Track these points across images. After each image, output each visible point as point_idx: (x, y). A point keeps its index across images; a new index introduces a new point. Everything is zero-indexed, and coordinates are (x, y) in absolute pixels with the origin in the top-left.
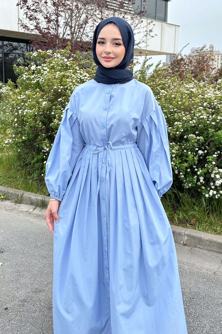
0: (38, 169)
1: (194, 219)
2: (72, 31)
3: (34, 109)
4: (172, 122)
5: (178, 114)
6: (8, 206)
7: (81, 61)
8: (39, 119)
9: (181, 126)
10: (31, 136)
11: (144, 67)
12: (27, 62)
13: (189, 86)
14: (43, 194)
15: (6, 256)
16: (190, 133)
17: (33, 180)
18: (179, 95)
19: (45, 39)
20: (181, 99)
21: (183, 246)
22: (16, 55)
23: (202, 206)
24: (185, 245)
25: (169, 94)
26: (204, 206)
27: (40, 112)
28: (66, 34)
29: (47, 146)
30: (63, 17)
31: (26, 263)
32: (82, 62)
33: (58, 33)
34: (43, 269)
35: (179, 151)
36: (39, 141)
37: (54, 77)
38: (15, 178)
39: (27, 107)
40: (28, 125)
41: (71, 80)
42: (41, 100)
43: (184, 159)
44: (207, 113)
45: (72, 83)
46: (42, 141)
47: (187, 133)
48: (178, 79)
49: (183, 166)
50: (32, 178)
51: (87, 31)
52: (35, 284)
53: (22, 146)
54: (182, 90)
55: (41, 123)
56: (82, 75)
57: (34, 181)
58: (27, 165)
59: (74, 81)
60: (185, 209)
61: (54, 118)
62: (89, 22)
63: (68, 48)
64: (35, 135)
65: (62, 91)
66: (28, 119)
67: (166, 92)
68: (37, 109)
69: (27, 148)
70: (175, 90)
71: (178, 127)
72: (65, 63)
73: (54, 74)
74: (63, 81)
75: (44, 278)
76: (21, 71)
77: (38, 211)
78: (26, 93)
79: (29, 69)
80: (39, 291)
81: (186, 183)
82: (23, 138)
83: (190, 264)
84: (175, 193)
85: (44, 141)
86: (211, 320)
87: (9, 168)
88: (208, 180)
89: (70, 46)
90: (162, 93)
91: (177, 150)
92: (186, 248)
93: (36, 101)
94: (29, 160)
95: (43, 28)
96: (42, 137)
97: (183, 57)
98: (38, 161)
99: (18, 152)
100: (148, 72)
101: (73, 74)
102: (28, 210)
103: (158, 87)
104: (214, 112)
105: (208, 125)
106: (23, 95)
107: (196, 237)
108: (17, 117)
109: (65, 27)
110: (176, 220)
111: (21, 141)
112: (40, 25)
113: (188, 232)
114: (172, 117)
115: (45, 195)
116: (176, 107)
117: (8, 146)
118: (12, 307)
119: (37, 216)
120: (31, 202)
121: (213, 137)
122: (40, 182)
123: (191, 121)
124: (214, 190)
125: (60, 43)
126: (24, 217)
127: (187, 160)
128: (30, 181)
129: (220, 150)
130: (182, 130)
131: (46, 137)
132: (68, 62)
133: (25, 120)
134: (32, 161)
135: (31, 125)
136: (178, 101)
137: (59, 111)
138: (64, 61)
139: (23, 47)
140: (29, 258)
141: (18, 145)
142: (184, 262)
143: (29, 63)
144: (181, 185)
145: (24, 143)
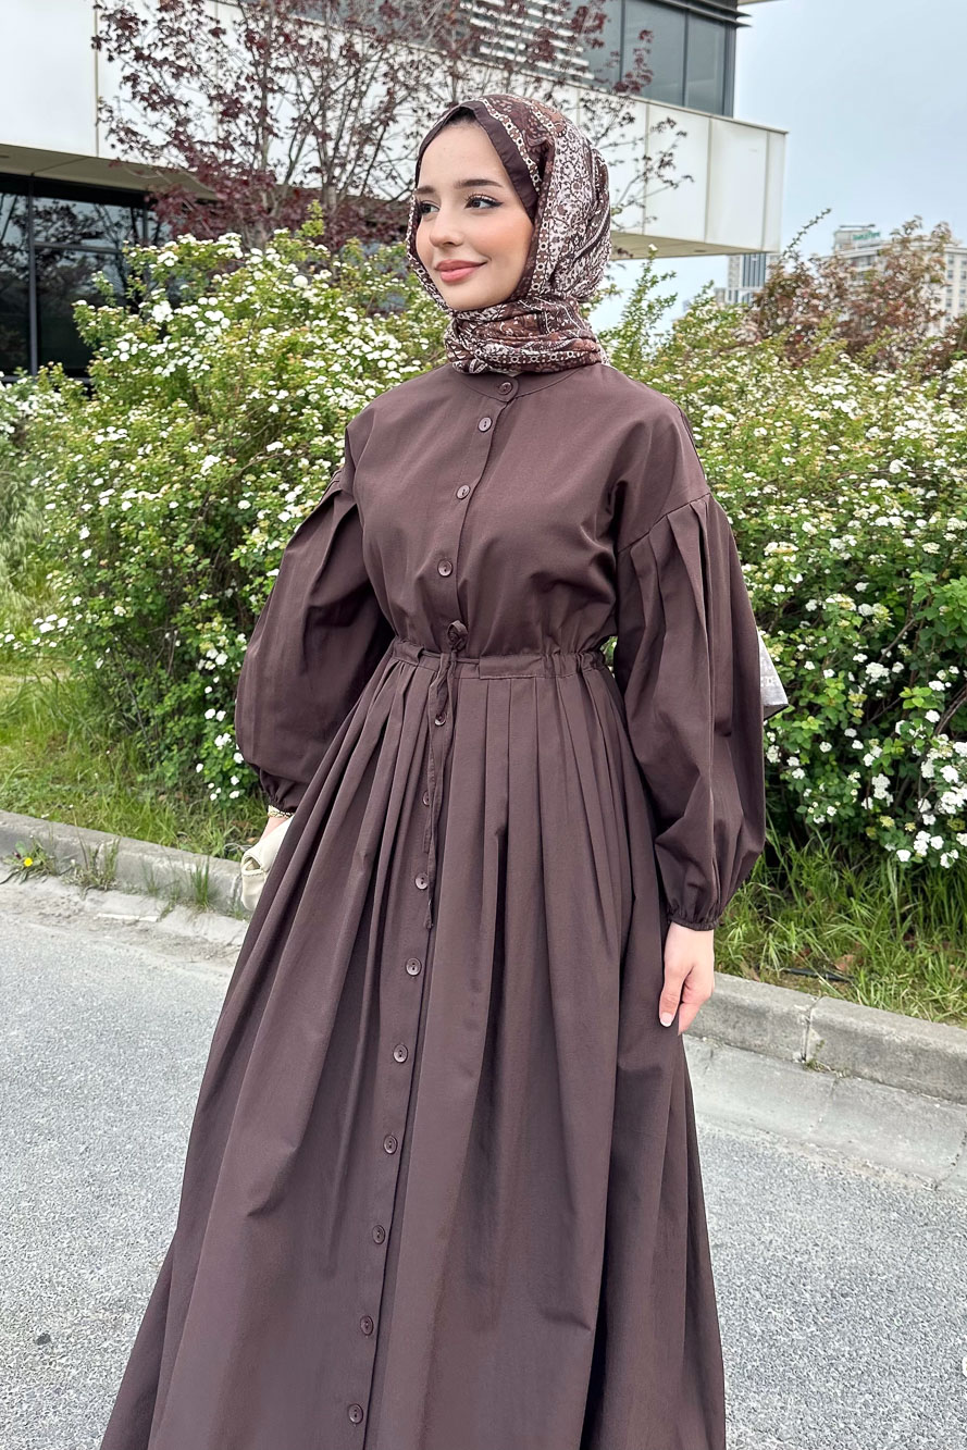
0: (178, 741)
1: (849, 957)
2: (326, 154)
3: (166, 487)
4: (754, 541)
5: (782, 507)
6: (51, 901)
7: (363, 285)
8: (186, 529)
9: (793, 558)
10: (149, 600)
11: (638, 308)
12: (132, 287)
13: (829, 390)
14: (201, 851)
15: (41, 1115)
16: (832, 590)
17: (157, 791)
18: (786, 428)
19: (210, 188)
20: (791, 446)
21: (803, 1072)
22: (85, 258)
23: (884, 900)
24: (810, 1065)
25: (741, 421)
26: (892, 900)
27: (190, 498)
28: (299, 168)
29: (221, 644)
30: (287, 95)
31: (128, 1146)
32: (373, 287)
33: (265, 163)
35: (785, 666)
36: (183, 625)
37: (249, 349)
38: (82, 780)
39: (135, 477)
40: (139, 553)
41: (323, 364)
42: (194, 449)
43: (807, 700)
44: (902, 505)
45: (326, 379)
46: (198, 622)
47: (820, 589)
48: (781, 360)
49: (801, 728)
50: (156, 780)
51: (393, 155)
53: (109, 644)
54: (797, 405)
55: (191, 548)
56: (371, 343)
57: (163, 793)
58: (133, 726)
59: (336, 368)
60: (810, 913)
61: (248, 525)
62: (401, 115)
63: (312, 230)
64: (168, 597)
65: (285, 411)
66: (139, 528)
67: (730, 413)
68: (177, 486)
69: (136, 652)
70: (769, 405)
71: (781, 564)
72: (296, 293)
73: (251, 337)
74: (289, 368)
76: (107, 325)
77: (179, 922)
78: (129, 418)
79: (146, 317)
81: (815, 804)
82: (115, 609)
83: (833, 1146)
85: (208, 625)
86: (920, 1385)
87: (54, 739)
88: (909, 787)
89: (318, 218)
90: (712, 419)
92: (813, 1078)
93: (174, 453)
95: (203, 143)
96: (199, 607)
97: (804, 267)
98: (179, 710)
99: (94, 669)
100: (651, 332)
101: (330, 336)
102: (137, 918)
103: (693, 394)
104: (933, 498)
105: (908, 555)
106: (118, 427)
107: (856, 1034)
108: (92, 519)
109: (294, 138)
110: (772, 960)
111: (111, 624)
112: (191, 128)
113: (822, 1011)
114: (752, 522)
115: (211, 853)
116: (770, 479)
117: (53, 645)
118: (69, 1331)
119: (178, 944)
120: (148, 886)
121: (930, 605)
122: (187, 798)
123: (834, 537)
124: (932, 830)
125: (276, 204)
126: (121, 947)
127: (816, 705)
128: (148, 795)
129: (958, 660)
130: (799, 578)
131: (214, 604)
132: (309, 287)
133: (126, 532)
134: (153, 707)
135: (152, 554)
136: (778, 455)
137: (270, 497)
138: (295, 287)
139: (118, 225)
140: (141, 1123)
141: (96, 638)
142: (805, 1141)
143: (140, 292)
144: (791, 813)
145: (121, 632)
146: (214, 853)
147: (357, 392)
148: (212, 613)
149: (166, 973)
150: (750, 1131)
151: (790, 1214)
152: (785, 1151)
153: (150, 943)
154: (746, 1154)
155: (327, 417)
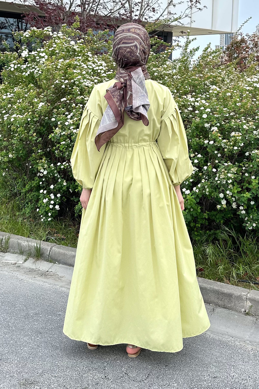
0: (31, 201)
3: (26, 113)
4: (227, 132)
5: (236, 120)
7: (94, 44)
8: (33, 128)
9: (240, 138)
10: (21, 152)
11: (186, 52)
12: (15, 45)
13: (252, 80)
14: (38, 239)
16: (254, 148)
17: (23, 218)
18: (237, 93)
19: (44, 12)
20: (239, 99)
21: (245, 316)
24: (247, 314)
25: (222, 91)
27: (35, 117)
28: (74, 5)
29: (45, 167)
31: (11, 342)
32: (97, 45)
33: (62, 4)
34: (37, 349)
35: (238, 174)
36: (32, 161)
37: (55, 66)
39: (16, 110)
40: (17, 136)
41: (79, 71)
42: (36, 100)
43: (246, 186)
45: (81, 76)
46: (38, 160)
47: (250, 148)
48: (236, 69)
49: (244, 196)
50: (23, 214)
52: (24, 373)
53: (8, 167)
54: (242, 85)
55: (35, 134)
56: (95, 64)
57: (25, 219)
58: (15, 195)
59: (84, 73)
60: (247, 260)
61: (55, 126)
63: (76, 26)
64: (27, 151)
65: (67, 87)
66: (17, 128)
67: (219, 88)
68: (30, 113)
69: (16, 170)
70: (232, 85)
71: (236, 140)
72: (71, 47)
73: (56, 62)
74: (68, 73)
75: (38, 363)
76: (7, 58)
77: (30, 264)
78: (14, 90)
79: (20, 56)
80: (29, 382)
81: (249, 223)
82: (9, 155)
83: (255, 342)
84: (232, 236)
85: (41, 161)
89: (78, 22)
90: (213, 90)
91: (235, 174)
92: (248, 318)
93: (29, 102)
94: (18, 188)
96: (38, 155)
97: (244, 38)
98: (31, 190)
99: (2, 176)
100: (192, 60)
101: (82, 62)
102: (16, 262)
103: (206, 81)
106: (11, 93)
108: (2, 125)
110: (234, 277)
111: (7, 160)
113: (251, 295)
114: (227, 125)
115: (41, 239)
116: (233, 110)
119: (30, 271)
120: (20, 251)
122: (34, 220)
123: (254, 130)
125: (66, 17)
126: (10, 272)
127: (249, 188)
128: (20, 219)
130: (242, 144)
131: (43, 154)
132: (75, 45)
133: (13, 129)
134: (22, 189)
135: (22, 136)
136: (235, 103)
137: (62, 117)
138: (71, 45)
139: (12, 24)
140: (16, 334)
141: (3, 165)
142: (246, 340)
143: (18, 47)
144: (241, 225)
145: (11, 163)
146: (43, 240)
147: (92, 81)
148: (42, 156)
149: (25, 281)
150: (227, 337)
151: (240, 366)
152: (238, 344)
153: (20, 271)
154: (225, 345)
155: (81, 89)
